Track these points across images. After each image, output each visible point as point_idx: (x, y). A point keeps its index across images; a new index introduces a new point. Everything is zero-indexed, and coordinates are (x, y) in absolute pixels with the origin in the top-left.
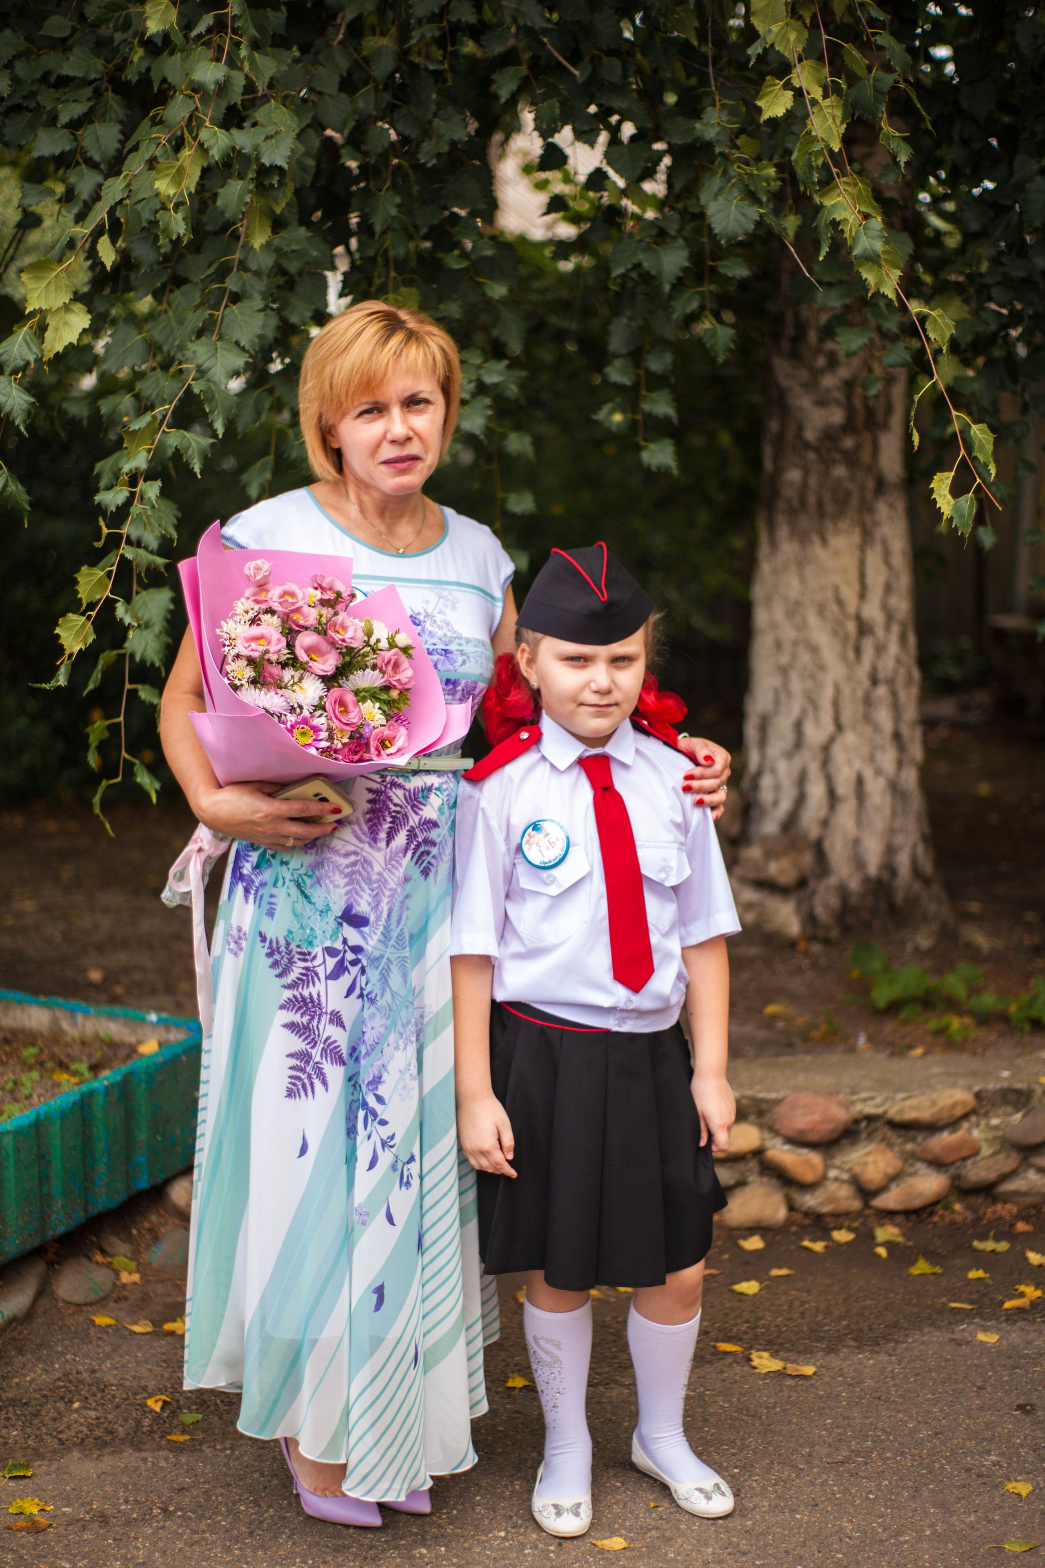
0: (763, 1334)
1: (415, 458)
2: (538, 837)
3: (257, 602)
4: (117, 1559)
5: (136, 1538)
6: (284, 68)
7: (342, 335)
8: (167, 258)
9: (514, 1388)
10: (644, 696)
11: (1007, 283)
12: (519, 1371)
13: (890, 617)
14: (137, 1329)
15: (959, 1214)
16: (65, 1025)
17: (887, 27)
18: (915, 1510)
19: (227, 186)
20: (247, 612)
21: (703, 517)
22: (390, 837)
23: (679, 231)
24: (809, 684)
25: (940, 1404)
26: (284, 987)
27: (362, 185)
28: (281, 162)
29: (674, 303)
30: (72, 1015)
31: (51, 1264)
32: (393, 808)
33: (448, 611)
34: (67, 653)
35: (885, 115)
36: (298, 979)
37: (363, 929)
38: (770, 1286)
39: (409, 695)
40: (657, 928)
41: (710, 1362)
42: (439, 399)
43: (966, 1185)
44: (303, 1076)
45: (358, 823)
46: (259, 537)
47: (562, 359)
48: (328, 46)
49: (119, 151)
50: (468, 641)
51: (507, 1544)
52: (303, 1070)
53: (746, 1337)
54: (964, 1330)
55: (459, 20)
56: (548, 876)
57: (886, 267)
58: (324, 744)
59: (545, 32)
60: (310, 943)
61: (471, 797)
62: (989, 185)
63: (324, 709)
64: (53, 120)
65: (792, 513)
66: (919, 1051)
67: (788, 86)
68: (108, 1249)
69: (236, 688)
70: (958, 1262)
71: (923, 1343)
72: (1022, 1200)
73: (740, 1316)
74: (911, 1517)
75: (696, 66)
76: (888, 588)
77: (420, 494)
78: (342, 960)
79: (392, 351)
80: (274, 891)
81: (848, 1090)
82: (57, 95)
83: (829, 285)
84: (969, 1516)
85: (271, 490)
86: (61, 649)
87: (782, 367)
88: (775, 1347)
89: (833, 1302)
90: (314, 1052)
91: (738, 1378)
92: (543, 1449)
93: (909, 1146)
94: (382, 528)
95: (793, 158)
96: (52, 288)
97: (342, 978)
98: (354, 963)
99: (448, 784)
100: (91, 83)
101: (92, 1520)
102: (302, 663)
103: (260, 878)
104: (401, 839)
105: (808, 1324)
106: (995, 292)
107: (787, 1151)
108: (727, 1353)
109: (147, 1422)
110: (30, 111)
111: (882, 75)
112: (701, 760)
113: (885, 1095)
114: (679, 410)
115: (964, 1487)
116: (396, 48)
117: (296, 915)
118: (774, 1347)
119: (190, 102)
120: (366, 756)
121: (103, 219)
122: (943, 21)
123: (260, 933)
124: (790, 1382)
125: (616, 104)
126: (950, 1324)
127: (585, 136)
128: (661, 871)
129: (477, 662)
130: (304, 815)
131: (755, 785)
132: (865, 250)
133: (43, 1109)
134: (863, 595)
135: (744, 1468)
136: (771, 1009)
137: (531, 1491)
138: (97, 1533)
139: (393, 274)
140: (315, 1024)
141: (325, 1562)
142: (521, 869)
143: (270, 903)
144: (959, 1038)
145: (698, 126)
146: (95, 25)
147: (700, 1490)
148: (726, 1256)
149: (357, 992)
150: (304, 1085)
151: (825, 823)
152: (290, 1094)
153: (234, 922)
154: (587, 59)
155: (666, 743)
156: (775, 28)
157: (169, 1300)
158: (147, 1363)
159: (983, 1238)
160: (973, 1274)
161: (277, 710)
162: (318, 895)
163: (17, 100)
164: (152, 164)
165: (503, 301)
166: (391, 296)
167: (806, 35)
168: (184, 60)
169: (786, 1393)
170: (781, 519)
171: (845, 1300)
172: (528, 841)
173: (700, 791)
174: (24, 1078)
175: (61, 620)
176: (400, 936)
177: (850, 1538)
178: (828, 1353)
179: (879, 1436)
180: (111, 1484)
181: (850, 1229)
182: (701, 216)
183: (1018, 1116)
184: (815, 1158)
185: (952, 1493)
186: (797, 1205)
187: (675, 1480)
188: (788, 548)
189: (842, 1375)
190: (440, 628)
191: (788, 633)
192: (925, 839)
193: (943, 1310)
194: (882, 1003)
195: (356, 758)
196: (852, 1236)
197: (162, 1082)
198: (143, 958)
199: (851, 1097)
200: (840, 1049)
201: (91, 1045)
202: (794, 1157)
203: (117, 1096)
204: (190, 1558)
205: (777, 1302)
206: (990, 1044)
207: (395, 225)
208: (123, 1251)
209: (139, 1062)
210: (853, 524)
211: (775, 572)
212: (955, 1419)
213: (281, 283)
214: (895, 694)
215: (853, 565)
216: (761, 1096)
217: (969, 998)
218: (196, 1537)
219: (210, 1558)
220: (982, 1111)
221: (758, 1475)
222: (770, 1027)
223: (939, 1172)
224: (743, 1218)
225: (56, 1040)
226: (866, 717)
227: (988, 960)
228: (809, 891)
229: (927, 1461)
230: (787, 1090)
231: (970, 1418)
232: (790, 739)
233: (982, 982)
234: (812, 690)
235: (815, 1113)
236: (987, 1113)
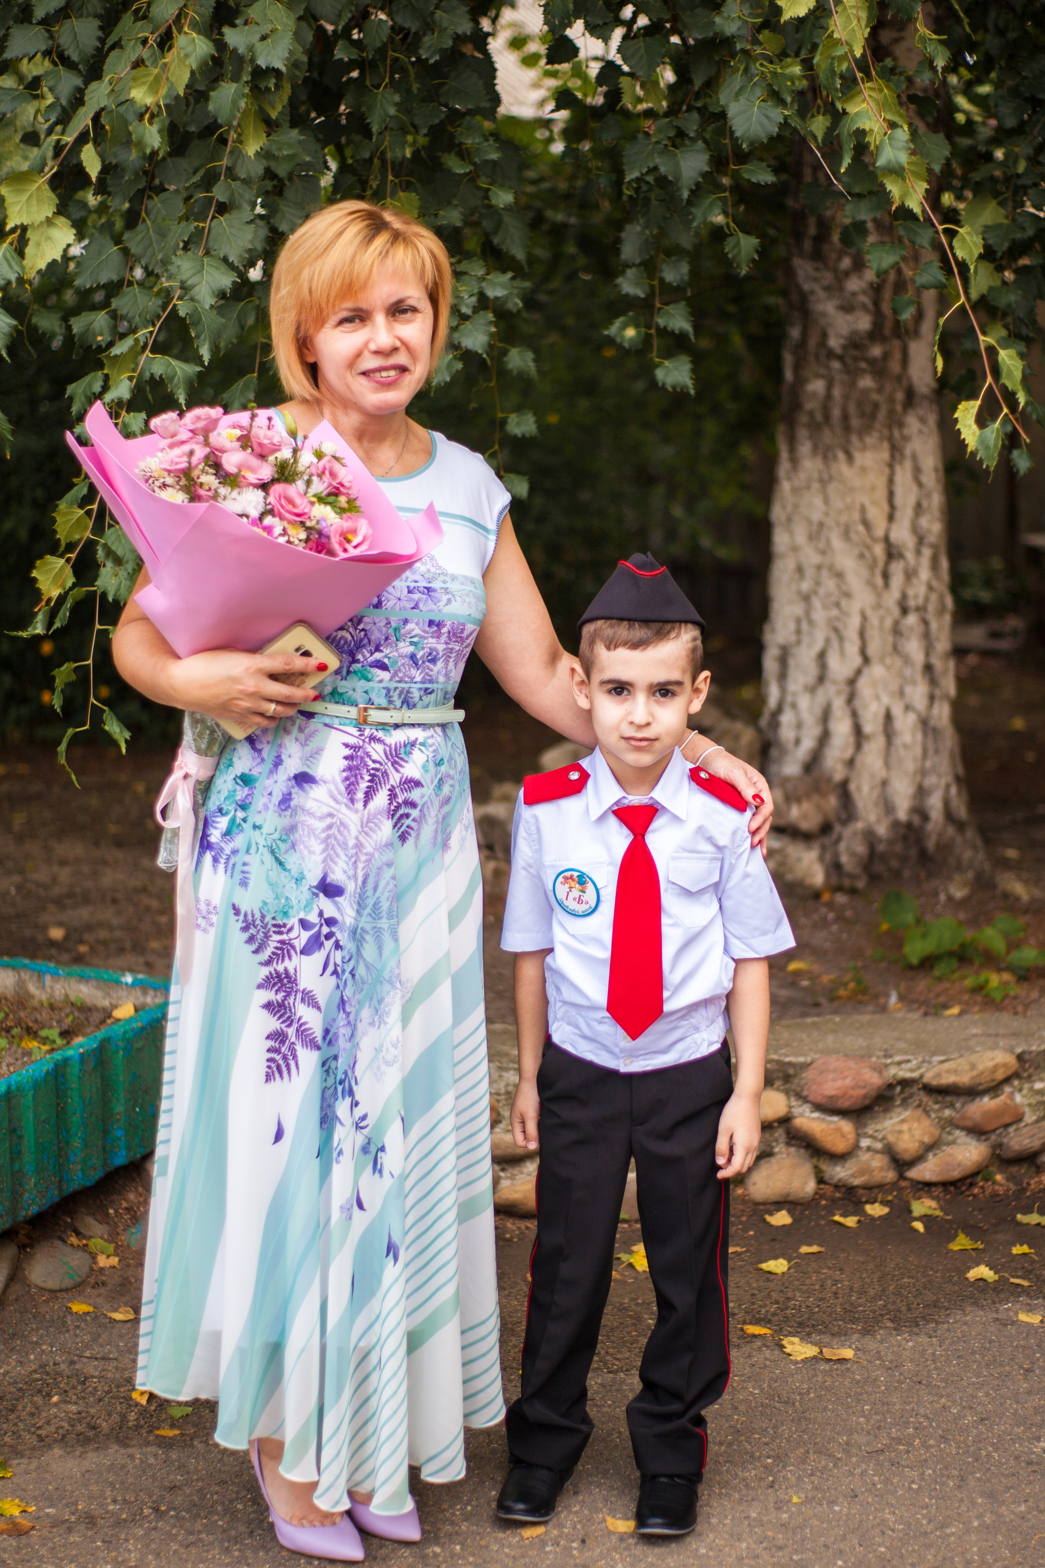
0: (793, 1315)
1: (402, 369)
4: (107, 1563)
5: (127, 1540)
7: (322, 235)
13: (921, 540)
14: (118, 1316)
15: (1001, 1185)
16: (32, 988)
18: (962, 1500)
19: (220, 89)
21: (711, 428)
22: (369, 796)
23: (699, 132)
24: (835, 612)
25: (985, 1388)
26: (261, 963)
27: (354, 75)
28: (279, 65)
29: (693, 210)
30: (40, 976)
31: (22, 1247)
32: (372, 765)
34: (45, 598)
35: (920, 16)
36: (274, 954)
37: (337, 900)
38: (800, 1264)
41: (738, 1346)
42: (427, 308)
43: (1008, 1154)
44: (278, 1058)
45: (334, 781)
49: (99, 50)
50: (454, 578)
52: (277, 1051)
53: (775, 1319)
54: (1008, 1309)
57: (911, 179)
60: (286, 915)
64: (27, 16)
65: (815, 428)
66: (955, 1010)
68: (82, 1231)
70: (1000, 1237)
71: (965, 1323)
73: (769, 1296)
74: (957, 1508)
76: (919, 508)
78: (316, 935)
79: (377, 252)
80: (247, 859)
81: (881, 1053)
84: (1019, 1505)
86: (39, 594)
87: (803, 268)
88: (807, 1329)
89: (868, 1280)
90: (290, 1031)
91: (768, 1363)
93: (947, 1113)
96: (34, 201)
97: (316, 954)
98: (329, 937)
99: (435, 738)
101: (78, 1522)
103: (231, 845)
104: (381, 798)
105: (841, 1304)
107: (818, 1118)
108: (755, 1336)
109: (132, 1416)
113: (920, 1060)
115: (1014, 1475)
117: (269, 882)
118: (805, 1331)
121: (87, 125)
123: (234, 908)
124: (824, 1366)
126: (994, 1302)
127: (597, 30)
129: (464, 601)
131: (775, 723)
132: (889, 161)
133: (14, 1078)
134: (891, 518)
135: (777, 1458)
136: (793, 966)
138: (84, 1535)
139: (390, 177)
143: (242, 873)
144: (998, 996)
145: (718, 20)
148: (751, 1233)
149: (331, 968)
150: (278, 1068)
151: (851, 763)
152: (267, 1078)
153: (202, 895)
158: (130, 1353)
159: (1028, 1211)
160: (1017, 1250)
162: (293, 861)
164: (139, 65)
165: (508, 208)
169: (820, 1378)
170: (802, 433)
171: (880, 1279)
175: (38, 563)
176: (377, 904)
177: (893, 1530)
178: (863, 1335)
179: (920, 1423)
180: (97, 1483)
181: (884, 1203)
182: (722, 115)
184: (846, 1126)
185: (1000, 1482)
186: (827, 1176)
188: (810, 465)
189: (878, 1358)
191: (810, 557)
192: (958, 779)
194: (915, 960)
196: (886, 1210)
197: (140, 1049)
198: (107, 914)
199: (884, 1061)
200: (870, 1008)
201: (60, 1009)
202: (824, 1126)
203: (93, 1064)
204: (186, 1561)
205: (808, 1281)
206: (1033, 1001)
207: (392, 125)
208: (99, 1233)
209: (115, 1027)
210: (881, 439)
211: (795, 490)
212: (1001, 1404)
213: (270, 188)
214: (926, 623)
215: (881, 483)
216: (787, 1059)
217: (1008, 951)
218: (191, 1538)
219: (207, 1560)
220: (1025, 1075)
221: (793, 1465)
222: (793, 984)
223: (979, 1140)
224: (769, 1191)
225: (23, 1004)
226: (896, 649)
227: (1026, 911)
228: (834, 836)
229: (972, 1449)
230: (816, 1053)
231: (1018, 1402)
232: (813, 671)
233: (1021, 935)
234: (838, 619)
235: (845, 1078)
236: (1030, 1076)
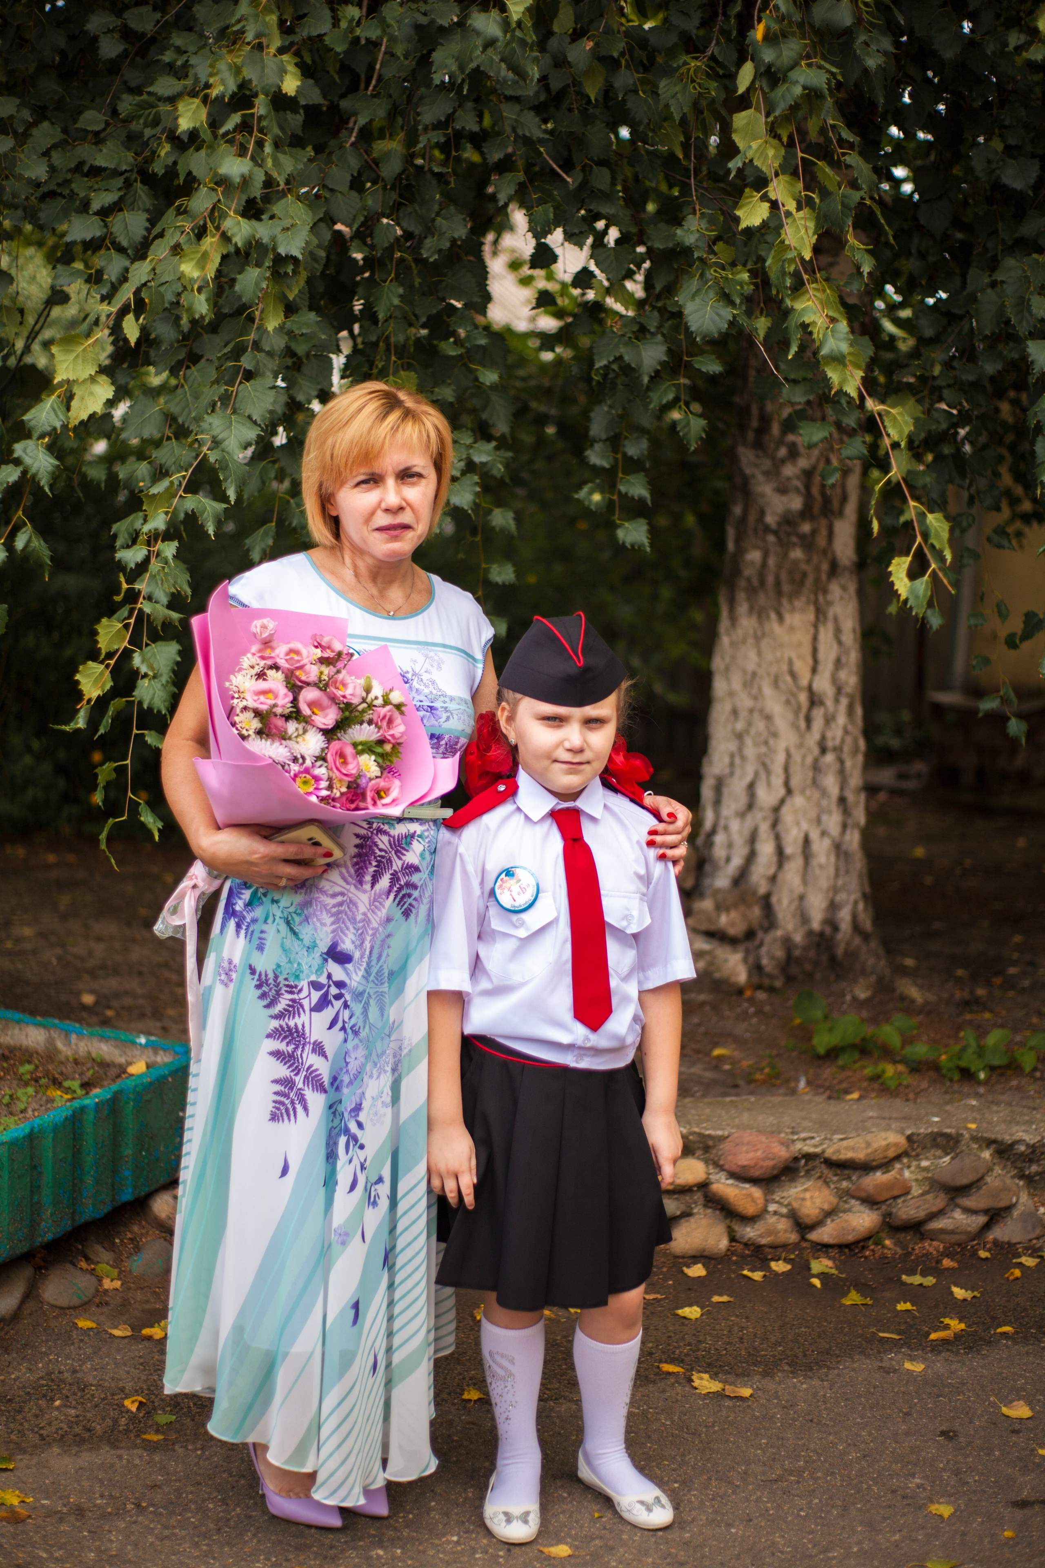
0: (703, 1357)
1: (406, 527)
2: (510, 882)
3: (263, 658)
4: (92, 1551)
5: (110, 1532)
6: (301, 166)
7: (344, 411)
8: (186, 337)
9: (470, 1400)
10: (614, 756)
11: (959, 386)
12: (475, 1384)
13: (839, 690)
14: (117, 1333)
15: (890, 1249)
16: (60, 1045)
17: (856, 148)
18: (844, 1528)
19: (245, 273)
20: (252, 667)
21: (666, 592)
22: (375, 880)
23: (658, 328)
24: (763, 749)
25: (868, 1428)
26: (272, 1017)
27: (367, 275)
28: (296, 253)
29: (651, 394)
30: (67, 1035)
31: (38, 1269)
32: (379, 853)
33: (434, 670)
34: (86, 698)
35: (851, 229)
36: (285, 1009)
37: (347, 965)
38: (711, 1312)
39: (401, 749)
40: (616, 972)
41: (654, 1382)
42: (431, 475)
43: (896, 1222)
44: (287, 1102)
45: (346, 866)
46: (261, 597)
47: (541, 441)
48: (341, 147)
49: (145, 238)
50: (452, 699)
51: (459, 1548)
52: (286, 1096)
53: (687, 1359)
54: (891, 1359)
55: (463, 128)
56: (518, 920)
57: (850, 368)
58: (324, 793)
59: (541, 141)
60: (297, 977)
61: (449, 843)
62: (943, 295)
63: (324, 759)
64: (85, 207)
65: (752, 592)
66: (855, 1095)
67: (765, 198)
68: (92, 1256)
69: (244, 738)
70: (887, 1294)
71: (854, 1370)
72: (947, 1237)
73: (683, 1339)
74: (840, 1534)
75: (678, 177)
76: (838, 663)
77: (409, 561)
78: (326, 994)
79: (389, 427)
80: (265, 927)
81: (790, 1131)
82: (90, 184)
83: (794, 382)
84: (894, 1535)
85: (272, 554)
86: (79, 695)
87: (746, 456)
89: (770, 1328)
90: (297, 1079)
91: (679, 1398)
92: (495, 1459)
93: (845, 1184)
94: (374, 591)
95: (767, 264)
96: (80, 361)
97: (325, 1011)
98: (338, 997)
99: (431, 831)
100: (122, 173)
101: (69, 1513)
102: (305, 717)
103: (252, 914)
104: (384, 882)
105: (746, 1349)
106: (946, 393)
107: (733, 1185)
108: (669, 1374)
109: (123, 1421)
110: (64, 197)
111: (849, 191)
112: (665, 817)
113: (823, 1137)
114: (653, 493)
115: (890, 1507)
116: (404, 151)
117: (284, 950)
118: (714, 1369)
119: (214, 194)
120: (362, 805)
121: (129, 299)
122: (904, 144)
123: (250, 967)
124: (728, 1403)
125: (605, 210)
126: (879, 1352)
127: (574, 238)
128: (623, 919)
129: (459, 719)
130: (298, 857)
131: (709, 843)
132: (832, 350)
133: (37, 1122)
134: (814, 670)
135: (683, 1483)
136: (717, 1052)
137: (482, 1498)
138: (73, 1525)
139: (393, 358)
140: (299, 1053)
141: (287, 1560)
142: (493, 911)
143: (260, 938)
144: (892, 1085)
145: (679, 232)
146: (127, 121)
147: (642, 1503)
148: (669, 1282)
149: (339, 1024)
150: (287, 1110)
151: (773, 879)
152: (274, 1117)
153: (226, 955)
154: (579, 168)
155: (632, 800)
156: (755, 145)
157: (147, 1306)
158: (125, 1365)
159: (912, 1272)
160: (901, 1307)
161: (281, 759)
162: (306, 932)
163: (52, 187)
164: (177, 250)
165: (494, 387)
166: (391, 378)
167: (783, 152)
168: (208, 155)
169: (724, 1413)
170: (741, 596)
171: (781, 1327)
172: (501, 886)
173: (663, 845)
174: (20, 1093)
175: (81, 668)
176: (380, 972)
177: (782, 1552)
178: (764, 1377)
179: (810, 1457)
180: (88, 1479)
181: (786, 1260)
182: (679, 315)
183: (947, 1159)
184: (756, 1192)
185: (879, 1513)
186: (739, 1236)
187: (618, 1493)
188: (747, 623)
189: (777, 1398)
190: (426, 686)
191: (745, 702)
192: (865, 896)
193: (873, 1340)
194: (822, 1051)
195: (353, 806)
196: (788, 1267)
197: (149, 1101)
198: (133, 984)
199: (791, 1137)
200: (782, 1091)
201: (83, 1064)
202: (737, 1191)
203: (106, 1112)
204: (161, 1552)
205: (718, 1327)
206: (922, 1090)
207: (397, 314)
208: (106, 1259)
209: (128, 1081)
210: (808, 602)
211: (733, 644)
212: (882, 1443)
213: (290, 364)
214: (841, 761)
215: (806, 641)
216: (707, 1132)
217: (903, 1047)
218: (166, 1532)
219: (179, 1553)
220: (914, 1153)
221: (696, 1490)
222: (716, 1068)
223: (871, 1209)
224: (687, 1246)
225: (51, 1058)
226: (815, 782)
227: (920, 1013)
228: (757, 942)
229: (855, 1482)
230: (733, 1127)
231: (896, 1442)
232: (743, 800)
233: (915, 1032)
234: (765, 755)
235: (757, 1150)
236: (917, 1155)
